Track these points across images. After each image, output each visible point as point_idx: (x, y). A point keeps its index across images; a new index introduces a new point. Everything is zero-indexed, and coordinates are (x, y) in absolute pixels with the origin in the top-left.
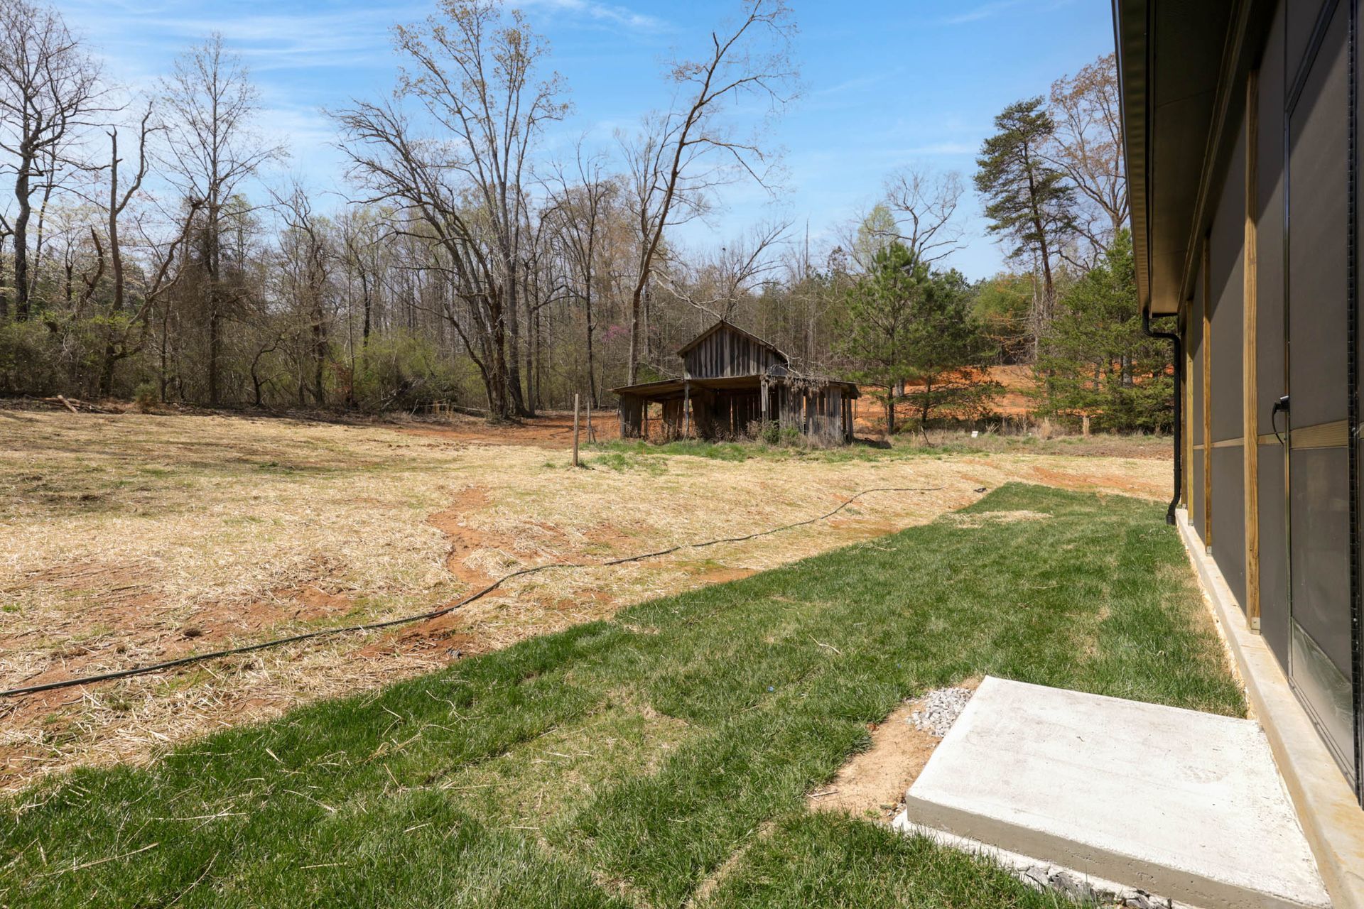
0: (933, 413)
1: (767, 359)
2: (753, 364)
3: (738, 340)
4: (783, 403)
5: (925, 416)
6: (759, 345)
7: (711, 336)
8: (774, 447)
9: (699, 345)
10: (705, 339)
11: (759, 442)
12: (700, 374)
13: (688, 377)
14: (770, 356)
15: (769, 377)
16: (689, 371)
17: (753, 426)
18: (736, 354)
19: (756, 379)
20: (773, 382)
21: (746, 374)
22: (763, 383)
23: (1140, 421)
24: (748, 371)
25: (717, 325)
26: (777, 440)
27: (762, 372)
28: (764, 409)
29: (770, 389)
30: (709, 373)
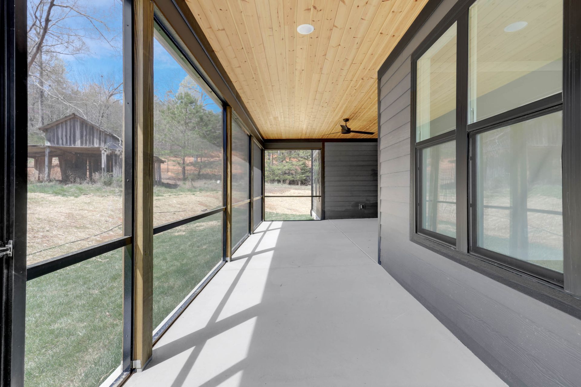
0: (204, 171)
1: (105, 139)
2: (96, 141)
3: (86, 126)
4: (116, 163)
5: (199, 172)
6: (100, 131)
7: (66, 121)
8: (109, 187)
9: (57, 126)
10: (62, 123)
11: (99, 185)
12: (58, 143)
13: (48, 144)
14: (108, 138)
15: (106, 149)
16: (49, 140)
17: (96, 176)
18: (85, 134)
19: (98, 150)
20: (108, 152)
21: (91, 146)
22: (103, 152)
23: (276, 178)
24: (93, 144)
25: (70, 116)
26: (111, 184)
27: (102, 145)
28: (103, 166)
29: (107, 156)
30: (64, 143)
